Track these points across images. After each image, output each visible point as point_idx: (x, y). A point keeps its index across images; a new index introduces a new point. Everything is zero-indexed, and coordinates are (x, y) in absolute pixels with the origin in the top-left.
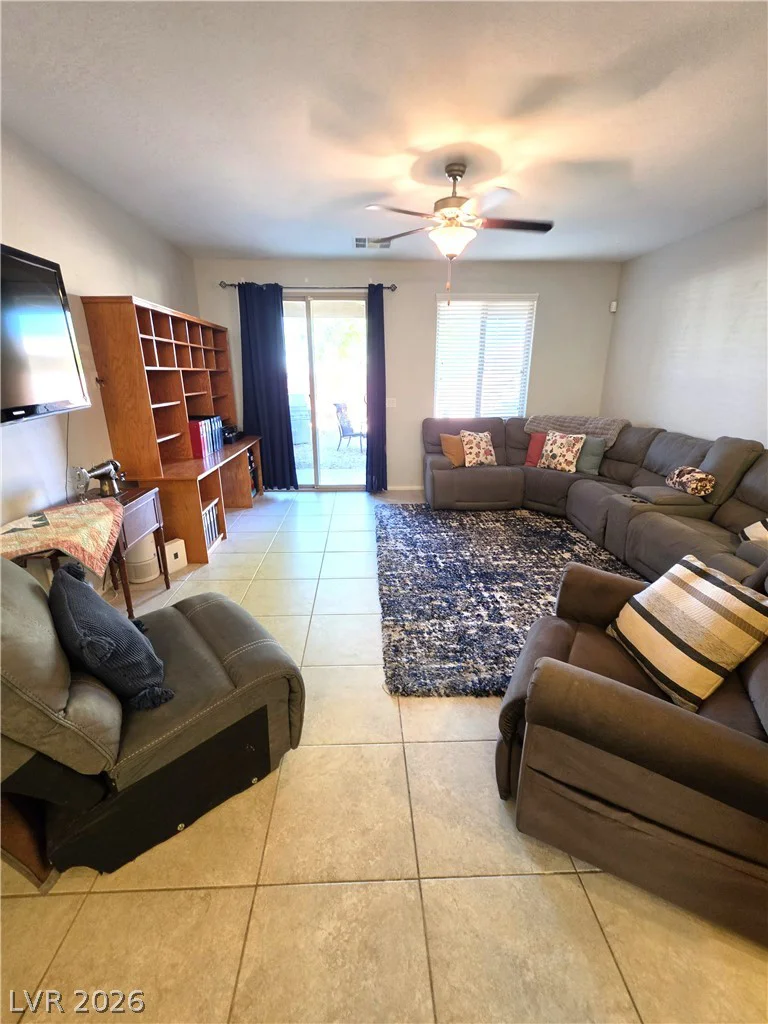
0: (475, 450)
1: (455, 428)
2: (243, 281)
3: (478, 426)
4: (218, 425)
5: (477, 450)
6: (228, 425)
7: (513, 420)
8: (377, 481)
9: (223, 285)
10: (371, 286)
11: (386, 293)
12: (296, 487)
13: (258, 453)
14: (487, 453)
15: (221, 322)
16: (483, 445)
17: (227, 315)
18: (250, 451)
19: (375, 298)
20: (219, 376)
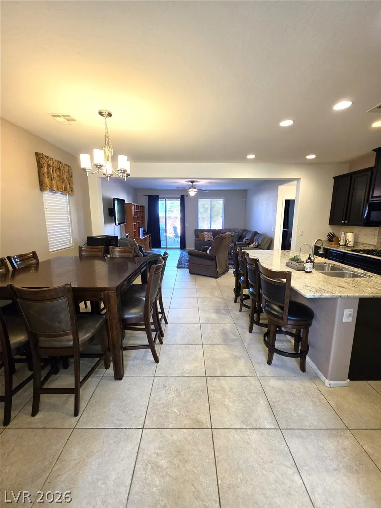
0: (207, 237)
1: (203, 231)
2: (150, 195)
3: (209, 231)
4: (143, 229)
5: (208, 237)
6: (144, 231)
7: (219, 230)
8: (183, 245)
9: (145, 196)
10: (181, 196)
11: (185, 197)
12: (161, 247)
13: (151, 238)
14: (211, 237)
15: (144, 205)
16: (210, 235)
17: (145, 203)
18: (149, 236)
19: (182, 199)
20: (143, 217)
